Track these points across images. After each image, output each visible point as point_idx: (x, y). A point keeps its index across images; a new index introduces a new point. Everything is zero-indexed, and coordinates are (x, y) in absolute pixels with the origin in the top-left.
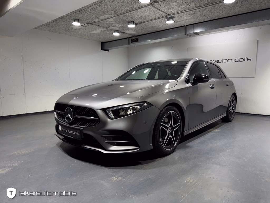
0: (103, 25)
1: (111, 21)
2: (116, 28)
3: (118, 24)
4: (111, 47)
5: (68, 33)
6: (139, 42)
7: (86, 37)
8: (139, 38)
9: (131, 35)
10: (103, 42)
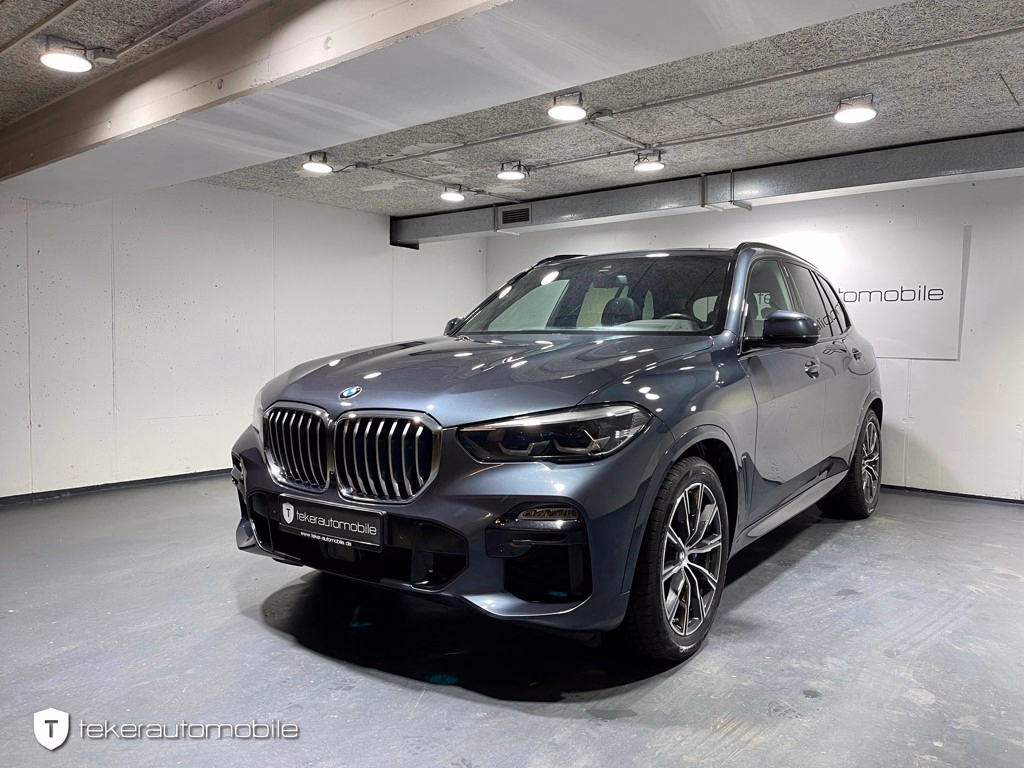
0: (409, 170)
1: (439, 160)
2: (454, 178)
3: (462, 166)
4: (428, 236)
5: (277, 188)
6: (532, 224)
7: (339, 202)
8: (533, 208)
9: (504, 196)
10: (399, 215)
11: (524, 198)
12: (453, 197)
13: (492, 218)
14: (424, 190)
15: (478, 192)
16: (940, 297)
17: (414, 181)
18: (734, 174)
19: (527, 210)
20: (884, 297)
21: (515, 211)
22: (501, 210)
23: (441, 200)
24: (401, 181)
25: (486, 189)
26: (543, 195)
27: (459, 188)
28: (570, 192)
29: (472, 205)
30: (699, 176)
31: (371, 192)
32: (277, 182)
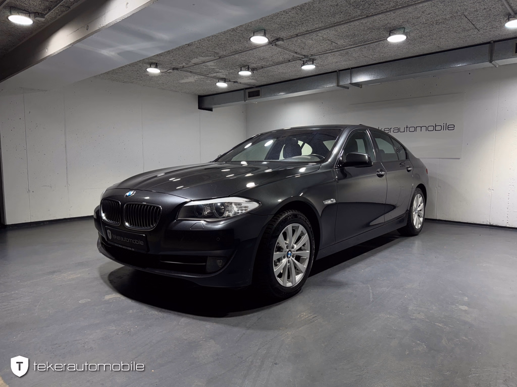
0: (199, 71)
1: (211, 66)
2: (221, 75)
4: (216, 104)
5: (141, 82)
6: (261, 97)
7: (172, 88)
8: (262, 90)
9: (247, 85)
10: (202, 95)
11: (257, 85)
12: (222, 85)
13: (243, 95)
15: (234, 82)
16: (453, 128)
17: (202, 77)
18: (351, 70)
19: (259, 91)
20: (427, 129)
21: (253, 92)
22: (248, 91)
24: (196, 77)
25: (238, 81)
26: (265, 83)
27: (224, 80)
28: (278, 81)
29: (234, 89)
30: (336, 71)
32: (140, 79)
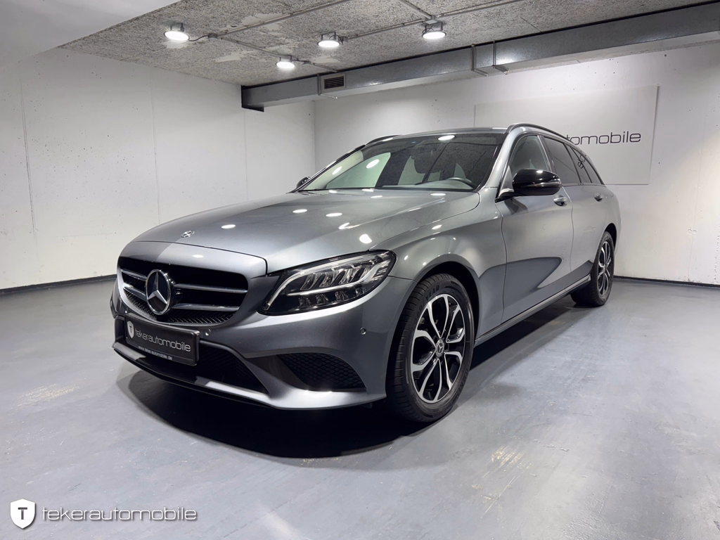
0: (251, 41)
1: (273, 31)
2: (286, 49)
3: (291, 37)
4: (269, 101)
5: (150, 60)
6: (346, 88)
7: (201, 73)
8: (347, 77)
9: (325, 67)
10: (248, 85)
11: (339, 68)
12: (286, 67)
13: (316, 85)
14: (264, 60)
15: (305, 62)
16: (638, 139)
17: (255, 51)
18: (495, 45)
19: (342, 78)
20: (598, 140)
21: (333, 79)
22: (323, 78)
23: (277, 70)
24: (245, 52)
25: (310, 60)
26: (354, 65)
27: (291, 58)
28: (374, 62)
29: (301, 75)
30: (470, 47)
31: (225, 63)
32: (150, 54)
